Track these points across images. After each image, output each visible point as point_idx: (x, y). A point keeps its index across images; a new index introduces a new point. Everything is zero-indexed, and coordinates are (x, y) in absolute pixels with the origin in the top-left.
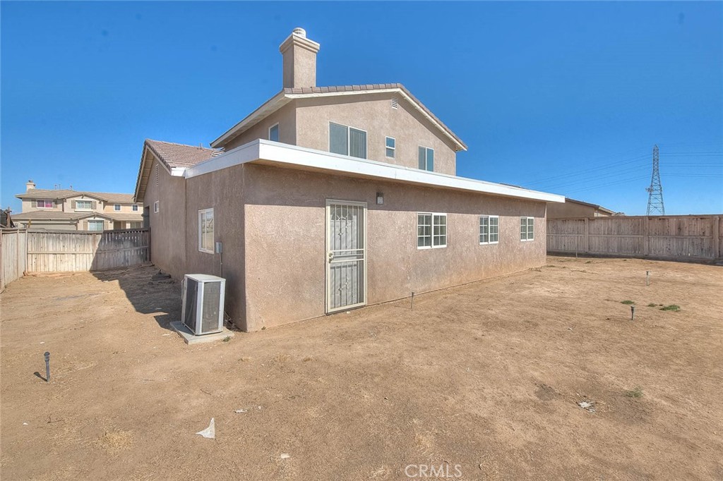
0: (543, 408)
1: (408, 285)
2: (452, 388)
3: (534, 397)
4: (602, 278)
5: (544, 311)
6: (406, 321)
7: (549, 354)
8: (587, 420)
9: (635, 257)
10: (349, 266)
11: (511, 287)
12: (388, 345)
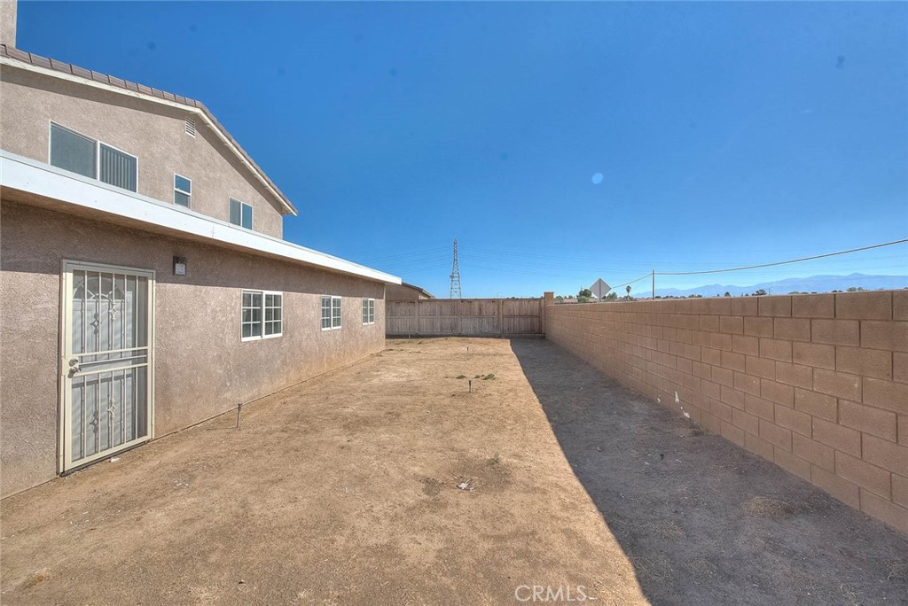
0: (437, 505)
1: (228, 395)
2: (336, 522)
3: (425, 497)
4: (435, 357)
5: (399, 397)
6: (237, 447)
7: (420, 443)
8: (474, 501)
9: (452, 336)
10: (116, 378)
11: (358, 376)
12: (216, 494)
